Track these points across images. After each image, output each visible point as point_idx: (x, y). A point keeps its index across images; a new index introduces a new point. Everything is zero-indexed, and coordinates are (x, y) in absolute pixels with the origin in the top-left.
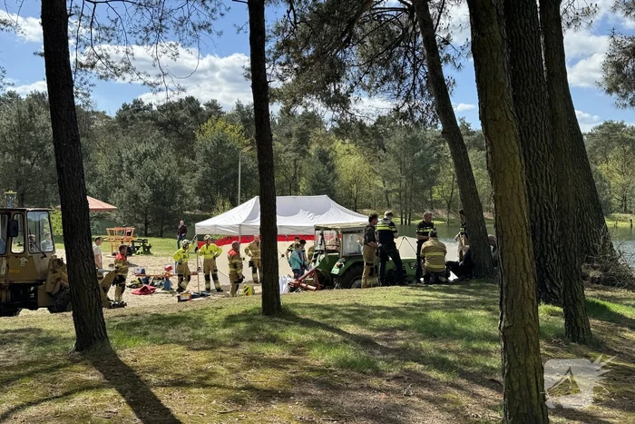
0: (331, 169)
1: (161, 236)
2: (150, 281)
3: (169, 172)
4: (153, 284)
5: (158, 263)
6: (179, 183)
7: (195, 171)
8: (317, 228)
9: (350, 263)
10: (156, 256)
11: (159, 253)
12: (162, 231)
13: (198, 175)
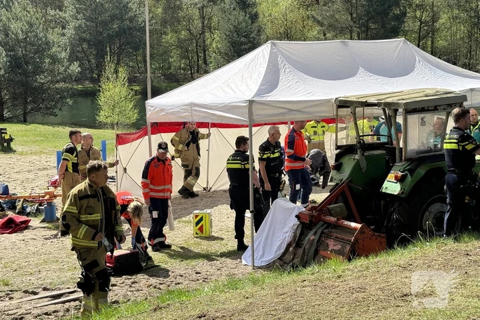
0: (254, 17)
1: (25, 121)
2: (19, 205)
3: (31, 25)
4: (22, 212)
5: (26, 167)
6: (47, 43)
7: (64, 28)
8: (343, 104)
9: (421, 171)
10: (21, 154)
11: (26, 149)
12: (25, 114)
13: (70, 32)
